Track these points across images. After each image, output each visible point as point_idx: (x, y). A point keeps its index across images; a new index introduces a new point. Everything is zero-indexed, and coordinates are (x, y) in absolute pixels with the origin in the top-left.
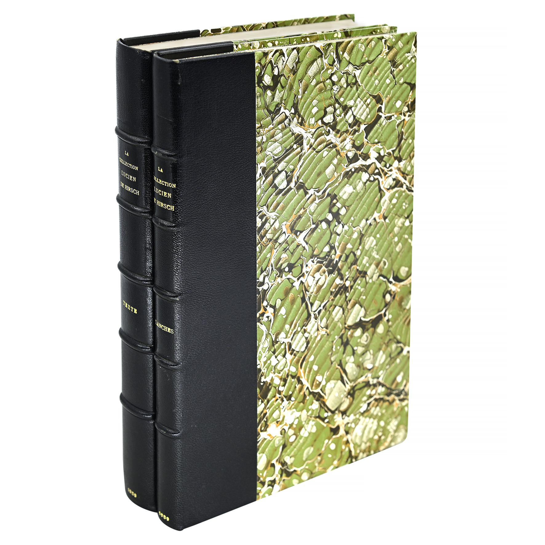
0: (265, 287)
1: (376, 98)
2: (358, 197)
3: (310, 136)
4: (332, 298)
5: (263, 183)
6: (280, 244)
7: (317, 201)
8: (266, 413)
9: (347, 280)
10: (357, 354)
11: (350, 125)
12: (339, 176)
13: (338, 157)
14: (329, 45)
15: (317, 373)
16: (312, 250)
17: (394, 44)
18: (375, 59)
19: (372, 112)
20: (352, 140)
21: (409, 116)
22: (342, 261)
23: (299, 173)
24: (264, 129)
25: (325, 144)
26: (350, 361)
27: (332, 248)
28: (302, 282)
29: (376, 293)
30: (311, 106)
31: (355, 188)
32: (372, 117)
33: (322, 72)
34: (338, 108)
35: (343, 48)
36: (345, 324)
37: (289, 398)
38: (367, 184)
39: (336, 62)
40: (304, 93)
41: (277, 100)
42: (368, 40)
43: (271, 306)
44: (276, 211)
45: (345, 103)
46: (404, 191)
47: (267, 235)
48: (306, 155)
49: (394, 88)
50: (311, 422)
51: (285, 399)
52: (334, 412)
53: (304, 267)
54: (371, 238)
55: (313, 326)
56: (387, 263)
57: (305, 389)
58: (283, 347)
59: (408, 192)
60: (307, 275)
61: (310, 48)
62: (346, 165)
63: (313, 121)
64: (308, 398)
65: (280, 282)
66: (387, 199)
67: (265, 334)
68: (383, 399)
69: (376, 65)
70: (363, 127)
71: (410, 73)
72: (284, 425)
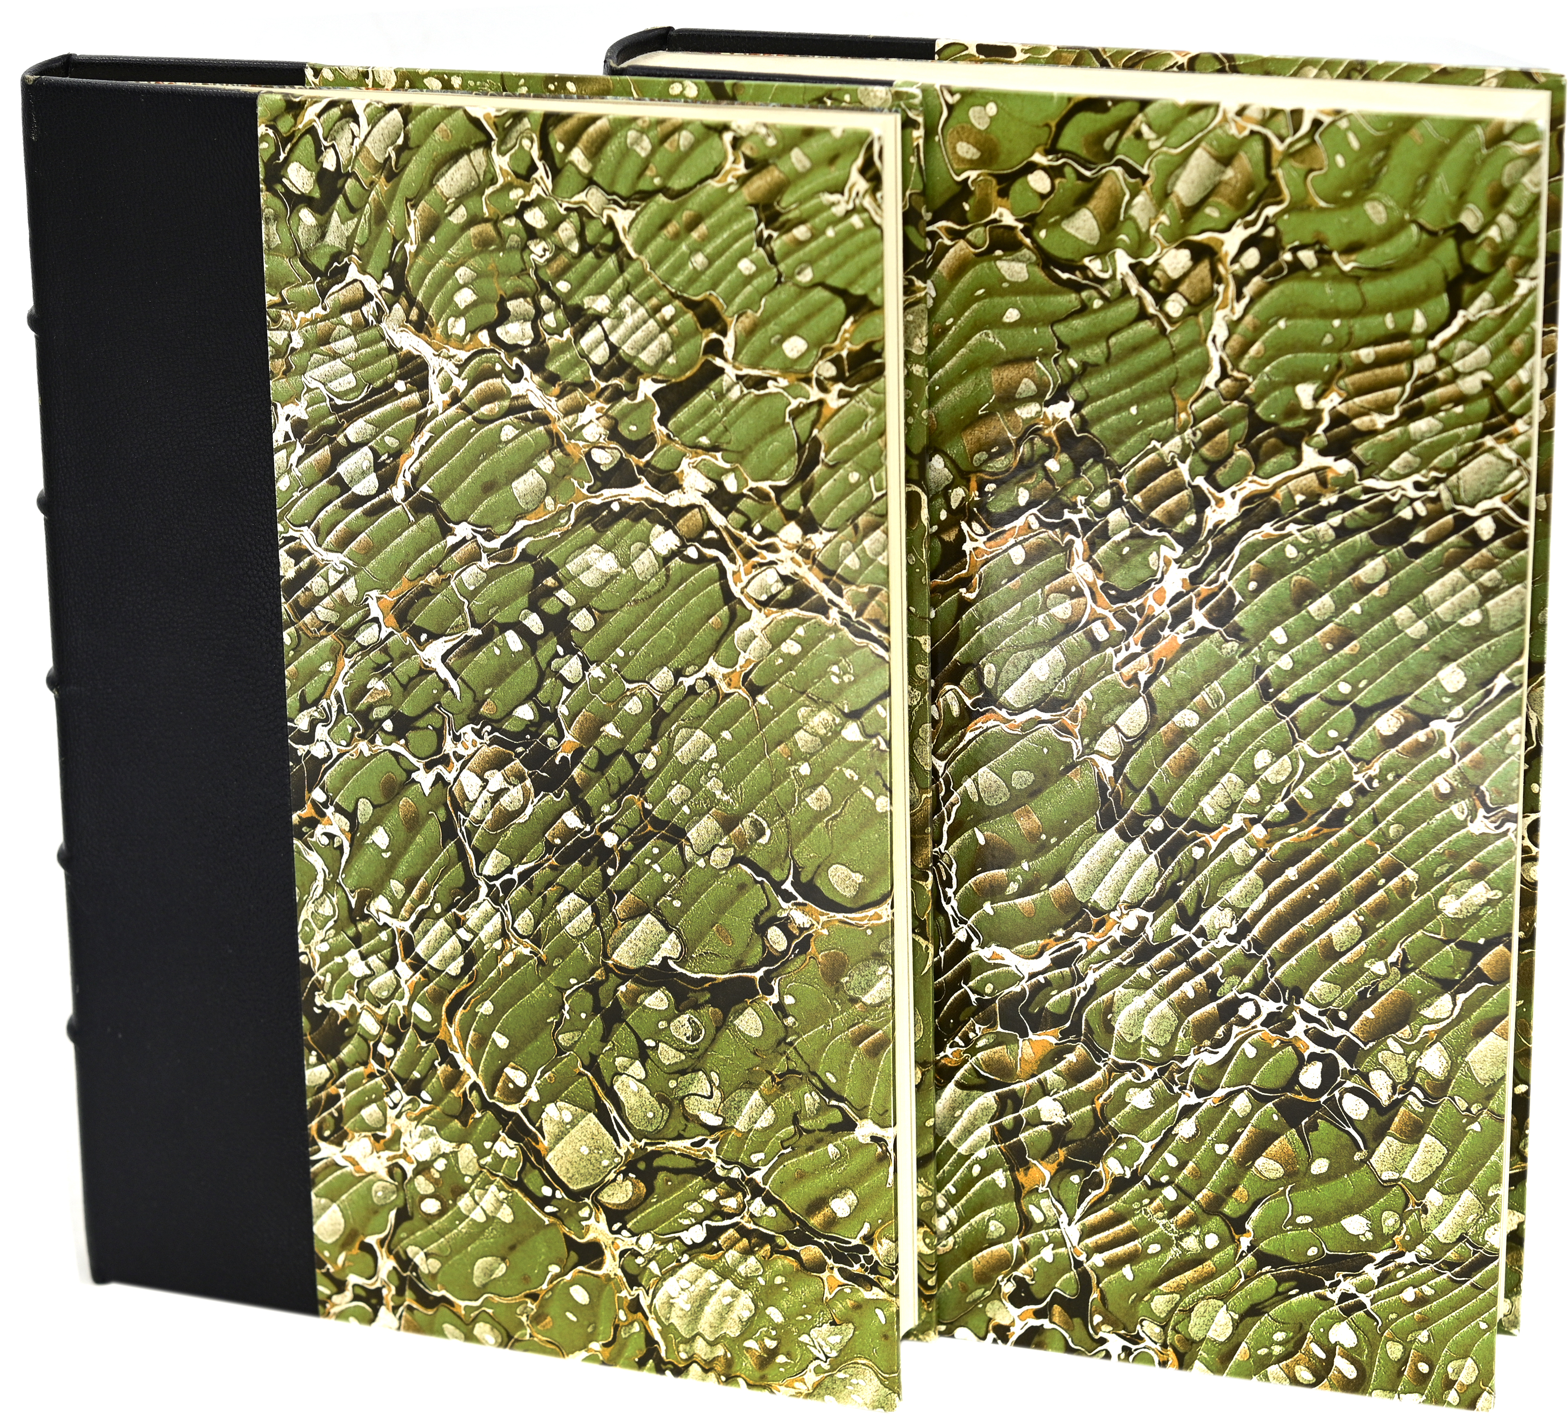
0: (319, 751)
1: (699, 310)
2: (639, 595)
3: (450, 368)
4: (553, 861)
5: (298, 463)
6: (362, 647)
7: (485, 563)
8: (337, 1098)
9: (605, 827)
10: (658, 1064)
11: (597, 369)
12: (562, 511)
13: (557, 453)
14: (518, 116)
15: (506, 1057)
16: (474, 700)
17: (771, 156)
18: (691, 189)
19: (683, 348)
20: (606, 414)
21: (842, 394)
22: (585, 766)
23: (417, 465)
24: (296, 312)
25: (506, 403)
26: (629, 1072)
27: (546, 715)
28: (439, 778)
29: (722, 908)
30: (450, 282)
31: (625, 563)
32: (683, 364)
33: (488, 191)
34: (549, 310)
35: (566, 133)
36: (606, 956)
37: (414, 1088)
38: (672, 564)
39: (540, 173)
40: (425, 238)
41: (334, 238)
42: (667, 127)
43: (339, 810)
44: (346, 552)
45: (575, 300)
46: (835, 629)
47: (317, 608)
48: (439, 418)
49: (775, 294)
50: (493, 1188)
51: (398, 1084)
52: (577, 1196)
53: (449, 738)
54: (699, 733)
55: (488, 918)
56: (768, 832)
57: (467, 1086)
58: (384, 936)
59: (851, 637)
60: (458, 765)
61: (449, 115)
62: (587, 485)
63: (459, 327)
64: (478, 1115)
65: (367, 753)
66: (758, 633)
67: (320, 877)
68: (770, 1240)
69: (696, 207)
70: (647, 387)
71: (841, 258)
72: (400, 1156)
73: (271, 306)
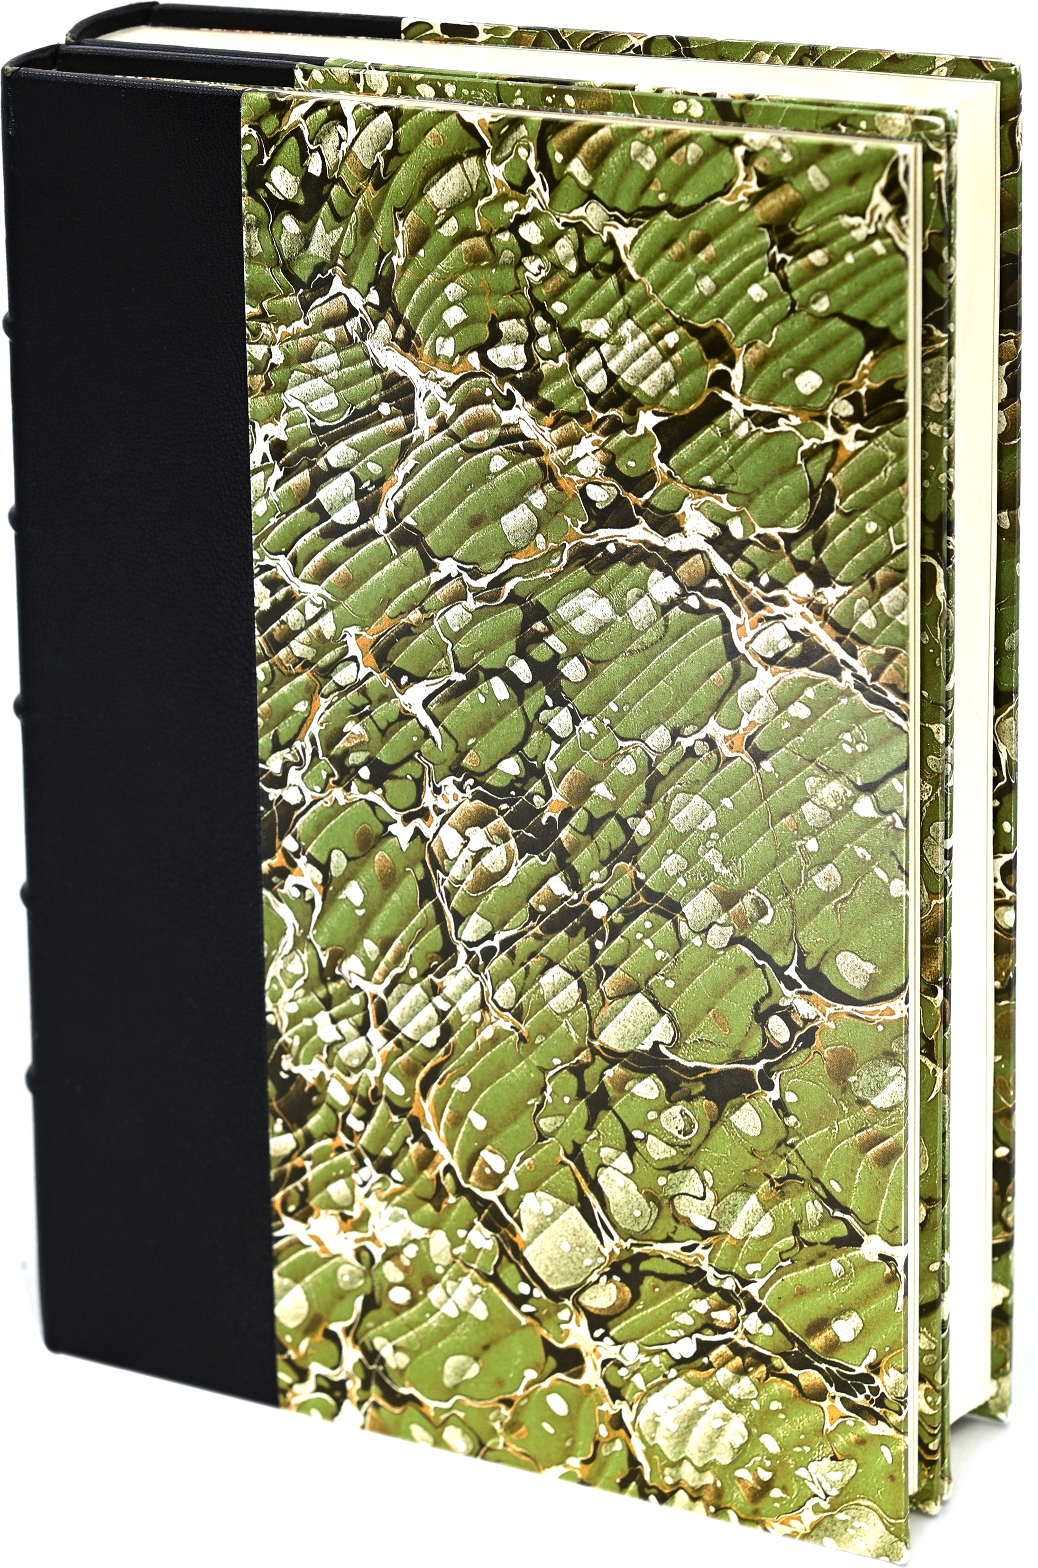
0: (291, 796)
1: (706, 338)
2: (635, 646)
3: (438, 391)
4: (537, 929)
5: (276, 487)
6: (339, 688)
7: (471, 603)
9: (594, 896)
10: (647, 1159)
11: (594, 398)
12: (554, 550)
13: (550, 488)
14: (515, 123)
15: (484, 1139)
16: (457, 751)
17: (786, 173)
18: (698, 206)
19: (687, 379)
20: (602, 448)
21: (859, 436)
22: (573, 828)
23: (400, 494)
24: (277, 326)
25: (496, 432)
26: (615, 1165)
27: (534, 771)
28: (417, 832)
29: (720, 991)
30: (439, 299)
31: (621, 610)
32: (687, 396)
33: (481, 203)
34: (544, 333)
35: (566, 142)
36: (593, 1037)
37: (385, 1166)
38: (671, 614)
39: (537, 185)
40: (413, 251)
41: (318, 248)
42: (674, 139)
43: (312, 860)
44: (324, 584)
45: (572, 323)
46: (847, 693)
47: (293, 643)
48: (425, 445)
49: (788, 323)
50: (466, 1281)
51: (367, 1161)
52: (556, 1296)
53: (428, 790)
54: (697, 799)
55: (466, 987)
56: (771, 911)
57: (441, 1168)
58: (356, 999)
59: (865, 702)
60: (437, 819)
61: (442, 119)
62: (581, 524)
63: (447, 348)
64: (452, 1199)
65: (342, 802)
66: (763, 693)
67: (290, 932)
68: (766, 1360)
69: (703, 227)
70: (647, 420)
71: (860, 287)
72: (369, 1239)
73: (251, 319)
